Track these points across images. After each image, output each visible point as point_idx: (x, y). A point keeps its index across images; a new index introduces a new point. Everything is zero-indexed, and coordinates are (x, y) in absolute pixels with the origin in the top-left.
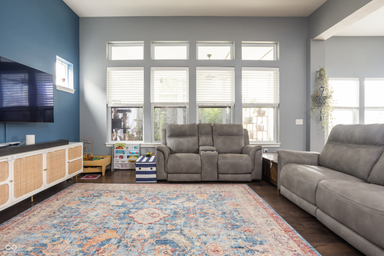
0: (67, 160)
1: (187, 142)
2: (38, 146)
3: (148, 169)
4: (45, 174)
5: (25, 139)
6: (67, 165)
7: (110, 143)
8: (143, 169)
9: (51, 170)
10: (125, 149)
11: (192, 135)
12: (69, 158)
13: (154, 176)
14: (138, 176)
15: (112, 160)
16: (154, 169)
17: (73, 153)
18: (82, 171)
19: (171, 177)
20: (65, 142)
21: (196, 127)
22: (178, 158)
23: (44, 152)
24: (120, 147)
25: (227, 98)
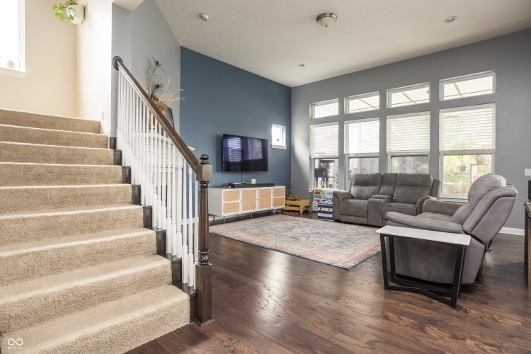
0: (272, 196)
1: (367, 190)
2: (257, 185)
3: (327, 210)
4: (257, 202)
5: (251, 182)
6: (272, 200)
7: (312, 188)
8: (323, 209)
9: (261, 201)
10: (321, 195)
11: (374, 184)
12: (274, 196)
13: (331, 216)
14: (319, 214)
15: (311, 203)
16: (331, 210)
17: (276, 193)
18: (283, 206)
19: (342, 218)
20: (272, 185)
21: (380, 177)
22: (349, 203)
23: (258, 189)
24: (318, 192)
25: (423, 145)
